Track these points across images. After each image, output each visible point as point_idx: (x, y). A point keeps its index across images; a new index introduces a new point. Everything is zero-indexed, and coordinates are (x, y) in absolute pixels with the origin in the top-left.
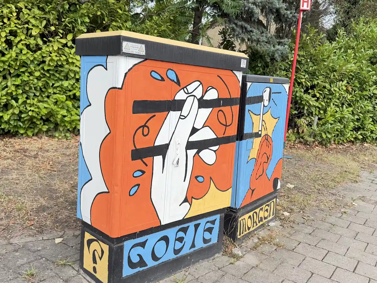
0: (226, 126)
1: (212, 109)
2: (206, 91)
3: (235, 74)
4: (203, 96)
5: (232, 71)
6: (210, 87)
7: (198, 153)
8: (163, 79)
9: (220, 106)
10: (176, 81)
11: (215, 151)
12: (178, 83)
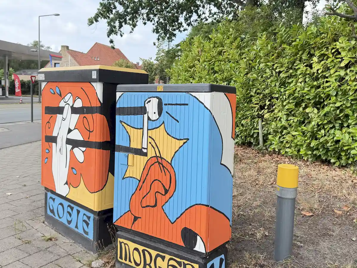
0: (90, 132)
1: (79, 115)
2: (75, 101)
3: (92, 85)
4: (73, 105)
5: (90, 82)
6: (77, 97)
7: (72, 148)
8: (54, 94)
9: (84, 114)
10: (59, 94)
11: (83, 152)
12: (60, 95)
